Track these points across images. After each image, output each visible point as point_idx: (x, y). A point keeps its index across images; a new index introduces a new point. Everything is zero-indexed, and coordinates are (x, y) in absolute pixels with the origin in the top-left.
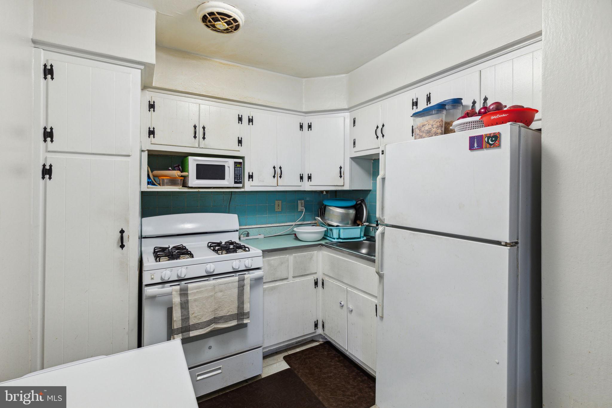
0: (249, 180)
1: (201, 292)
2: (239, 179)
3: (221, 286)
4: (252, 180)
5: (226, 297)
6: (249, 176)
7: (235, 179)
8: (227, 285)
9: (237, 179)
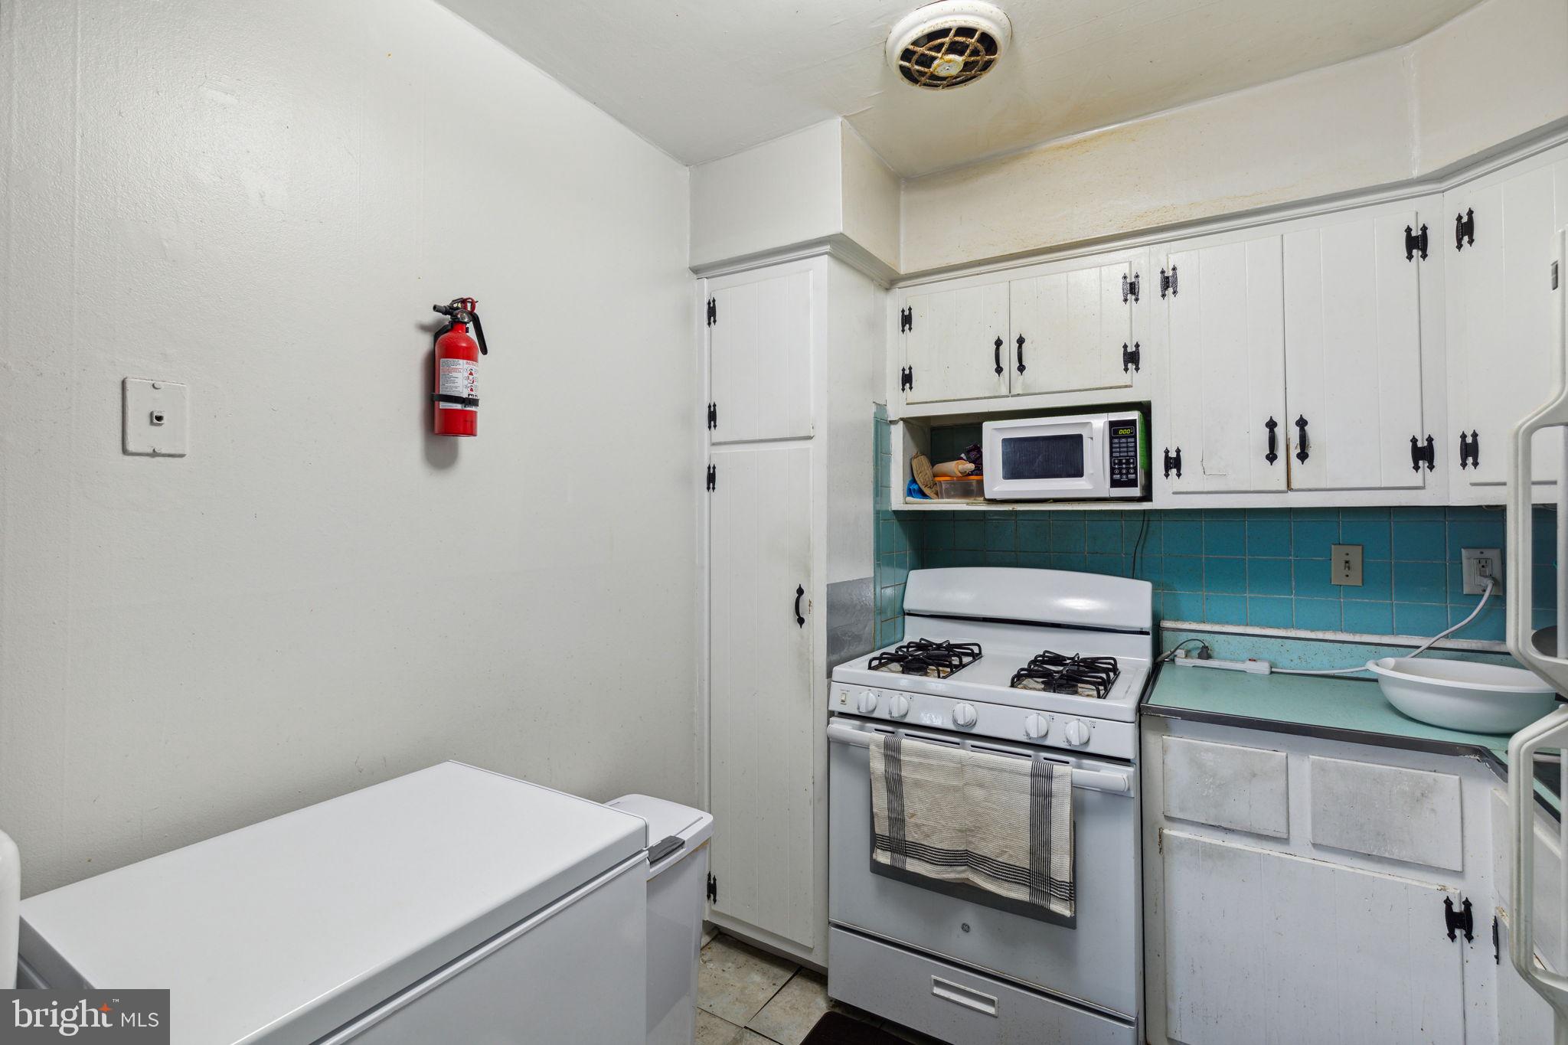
0: (1167, 475)
1: (929, 768)
2: (1128, 473)
3: (980, 770)
4: (1179, 475)
5: (994, 806)
6: (1167, 458)
7: (1112, 473)
8: (996, 773)
9: (1121, 473)
